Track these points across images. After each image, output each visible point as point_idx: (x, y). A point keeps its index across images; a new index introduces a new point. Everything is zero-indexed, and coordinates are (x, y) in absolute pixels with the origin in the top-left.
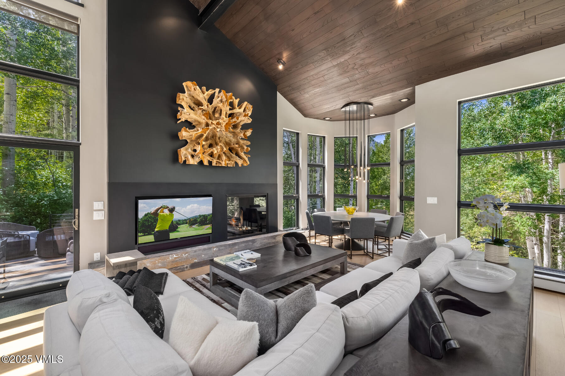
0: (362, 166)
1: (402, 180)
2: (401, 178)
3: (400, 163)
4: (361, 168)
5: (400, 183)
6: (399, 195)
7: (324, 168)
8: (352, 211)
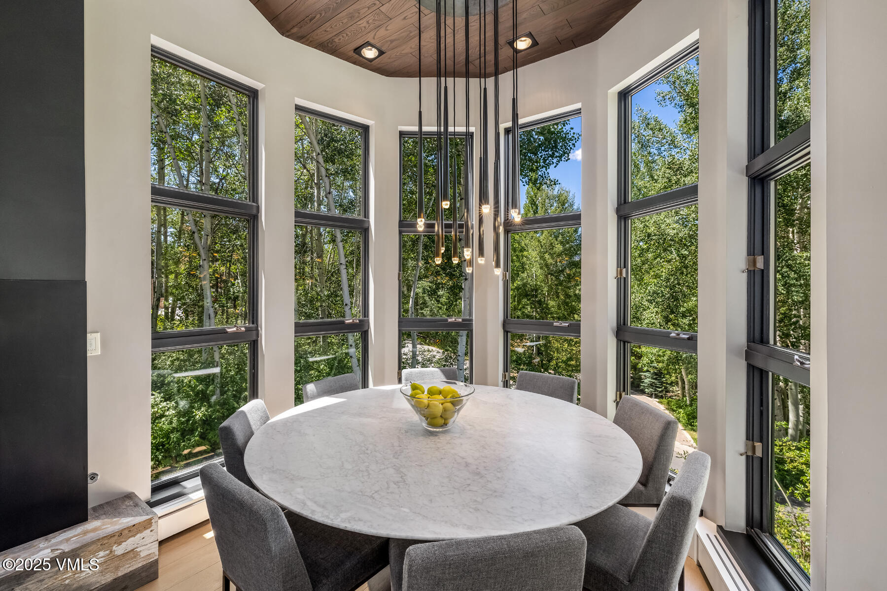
0: (487, 202)
1: (624, 271)
2: (622, 261)
3: (618, 211)
4: (487, 209)
5: (619, 280)
6: (615, 324)
7: (366, 231)
8: (445, 410)
